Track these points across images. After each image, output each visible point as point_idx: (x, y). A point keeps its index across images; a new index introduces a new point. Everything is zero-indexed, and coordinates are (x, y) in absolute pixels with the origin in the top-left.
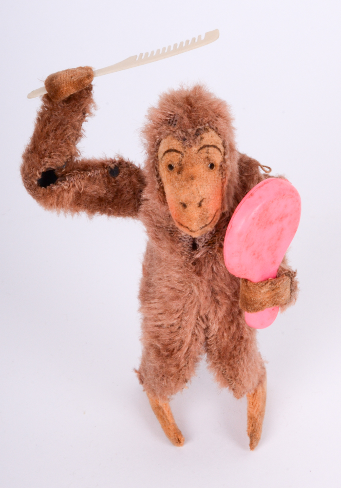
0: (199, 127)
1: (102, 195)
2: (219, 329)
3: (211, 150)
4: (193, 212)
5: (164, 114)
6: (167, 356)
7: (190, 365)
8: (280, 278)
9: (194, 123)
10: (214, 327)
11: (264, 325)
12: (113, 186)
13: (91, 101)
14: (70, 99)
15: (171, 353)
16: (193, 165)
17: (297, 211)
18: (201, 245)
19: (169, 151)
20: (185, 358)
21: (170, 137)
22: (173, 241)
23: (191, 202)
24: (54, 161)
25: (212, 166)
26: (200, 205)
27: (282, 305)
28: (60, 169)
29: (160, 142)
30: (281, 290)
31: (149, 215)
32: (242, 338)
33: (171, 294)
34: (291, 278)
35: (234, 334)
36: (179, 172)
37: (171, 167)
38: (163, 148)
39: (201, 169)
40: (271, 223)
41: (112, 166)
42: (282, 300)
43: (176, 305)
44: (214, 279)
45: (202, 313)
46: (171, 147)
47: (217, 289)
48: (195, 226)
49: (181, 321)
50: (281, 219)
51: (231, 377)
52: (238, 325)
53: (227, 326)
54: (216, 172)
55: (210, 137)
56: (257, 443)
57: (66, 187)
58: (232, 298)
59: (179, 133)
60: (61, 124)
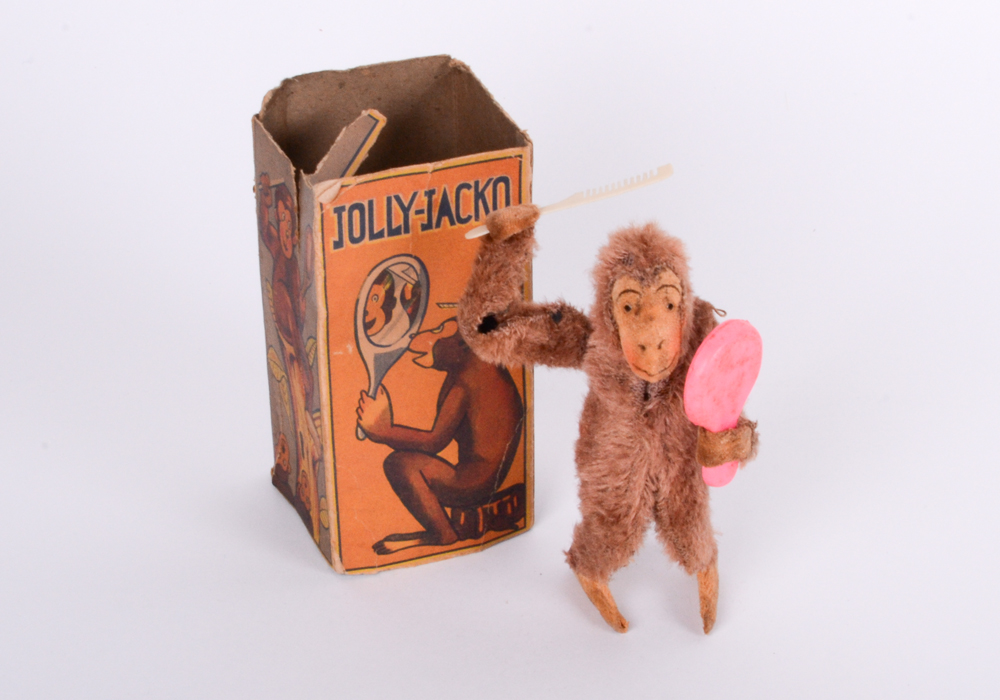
0: (657, 266)
1: (545, 343)
2: (670, 492)
3: (670, 290)
4: (653, 354)
5: (616, 253)
6: (613, 523)
7: (638, 533)
8: (741, 428)
9: (652, 261)
10: (665, 489)
11: (722, 482)
12: (556, 332)
13: (534, 241)
14: (512, 239)
15: (618, 519)
16: (651, 306)
17: (759, 355)
18: (653, 394)
19: (626, 291)
20: (633, 525)
21: (625, 277)
22: (623, 390)
23: (650, 345)
24: (496, 305)
25: (671, 306)
26: (660, 347)
27: (742, 460)
28: (501, 314)
29: (613, 282)
30: (742, 442)
31: (596, 364)
32: (695, 502)
33: (619, 451)
34: (752, 430)
35: (687, 497)
36: (637, 313)
37: (627, 308)
38: (618, 288)
39: (660, 310)
40: (732, 367)
41: (555, 311)
42: (742, 453)
43: (623, 464)
44: (667, 433)
45: (652, 473)
46: (628, 288)
47: (669, 444)
48: (654, 369)
49: (628, 483)
50: (742, 362)
51: (684, 547)
52: (691, 487)
53: (679, 488)
54: (675, 312)
55: (667, 277)
56: (712, 625)
57: (507, 334)
58: (686, 457)
59: (637, 272)
60: (502, 266)
